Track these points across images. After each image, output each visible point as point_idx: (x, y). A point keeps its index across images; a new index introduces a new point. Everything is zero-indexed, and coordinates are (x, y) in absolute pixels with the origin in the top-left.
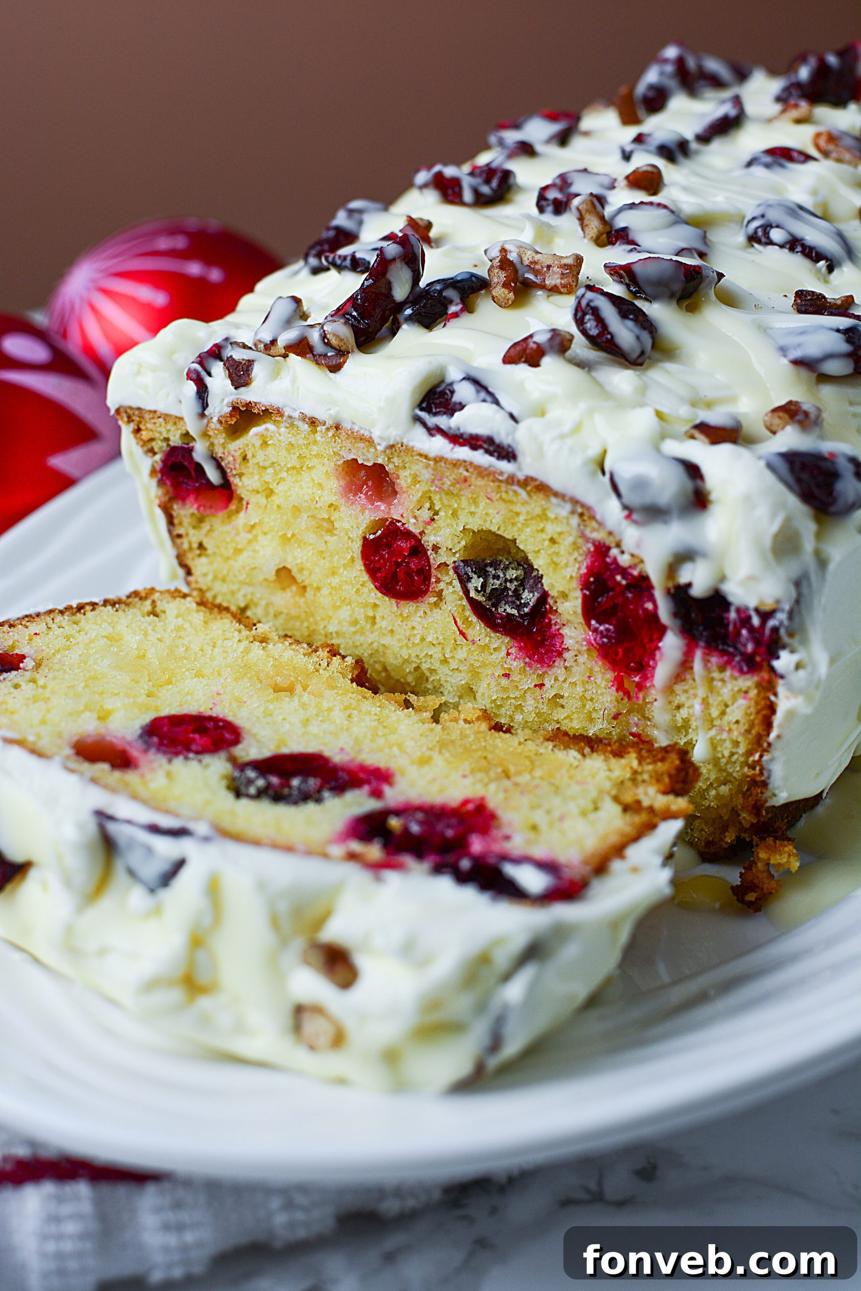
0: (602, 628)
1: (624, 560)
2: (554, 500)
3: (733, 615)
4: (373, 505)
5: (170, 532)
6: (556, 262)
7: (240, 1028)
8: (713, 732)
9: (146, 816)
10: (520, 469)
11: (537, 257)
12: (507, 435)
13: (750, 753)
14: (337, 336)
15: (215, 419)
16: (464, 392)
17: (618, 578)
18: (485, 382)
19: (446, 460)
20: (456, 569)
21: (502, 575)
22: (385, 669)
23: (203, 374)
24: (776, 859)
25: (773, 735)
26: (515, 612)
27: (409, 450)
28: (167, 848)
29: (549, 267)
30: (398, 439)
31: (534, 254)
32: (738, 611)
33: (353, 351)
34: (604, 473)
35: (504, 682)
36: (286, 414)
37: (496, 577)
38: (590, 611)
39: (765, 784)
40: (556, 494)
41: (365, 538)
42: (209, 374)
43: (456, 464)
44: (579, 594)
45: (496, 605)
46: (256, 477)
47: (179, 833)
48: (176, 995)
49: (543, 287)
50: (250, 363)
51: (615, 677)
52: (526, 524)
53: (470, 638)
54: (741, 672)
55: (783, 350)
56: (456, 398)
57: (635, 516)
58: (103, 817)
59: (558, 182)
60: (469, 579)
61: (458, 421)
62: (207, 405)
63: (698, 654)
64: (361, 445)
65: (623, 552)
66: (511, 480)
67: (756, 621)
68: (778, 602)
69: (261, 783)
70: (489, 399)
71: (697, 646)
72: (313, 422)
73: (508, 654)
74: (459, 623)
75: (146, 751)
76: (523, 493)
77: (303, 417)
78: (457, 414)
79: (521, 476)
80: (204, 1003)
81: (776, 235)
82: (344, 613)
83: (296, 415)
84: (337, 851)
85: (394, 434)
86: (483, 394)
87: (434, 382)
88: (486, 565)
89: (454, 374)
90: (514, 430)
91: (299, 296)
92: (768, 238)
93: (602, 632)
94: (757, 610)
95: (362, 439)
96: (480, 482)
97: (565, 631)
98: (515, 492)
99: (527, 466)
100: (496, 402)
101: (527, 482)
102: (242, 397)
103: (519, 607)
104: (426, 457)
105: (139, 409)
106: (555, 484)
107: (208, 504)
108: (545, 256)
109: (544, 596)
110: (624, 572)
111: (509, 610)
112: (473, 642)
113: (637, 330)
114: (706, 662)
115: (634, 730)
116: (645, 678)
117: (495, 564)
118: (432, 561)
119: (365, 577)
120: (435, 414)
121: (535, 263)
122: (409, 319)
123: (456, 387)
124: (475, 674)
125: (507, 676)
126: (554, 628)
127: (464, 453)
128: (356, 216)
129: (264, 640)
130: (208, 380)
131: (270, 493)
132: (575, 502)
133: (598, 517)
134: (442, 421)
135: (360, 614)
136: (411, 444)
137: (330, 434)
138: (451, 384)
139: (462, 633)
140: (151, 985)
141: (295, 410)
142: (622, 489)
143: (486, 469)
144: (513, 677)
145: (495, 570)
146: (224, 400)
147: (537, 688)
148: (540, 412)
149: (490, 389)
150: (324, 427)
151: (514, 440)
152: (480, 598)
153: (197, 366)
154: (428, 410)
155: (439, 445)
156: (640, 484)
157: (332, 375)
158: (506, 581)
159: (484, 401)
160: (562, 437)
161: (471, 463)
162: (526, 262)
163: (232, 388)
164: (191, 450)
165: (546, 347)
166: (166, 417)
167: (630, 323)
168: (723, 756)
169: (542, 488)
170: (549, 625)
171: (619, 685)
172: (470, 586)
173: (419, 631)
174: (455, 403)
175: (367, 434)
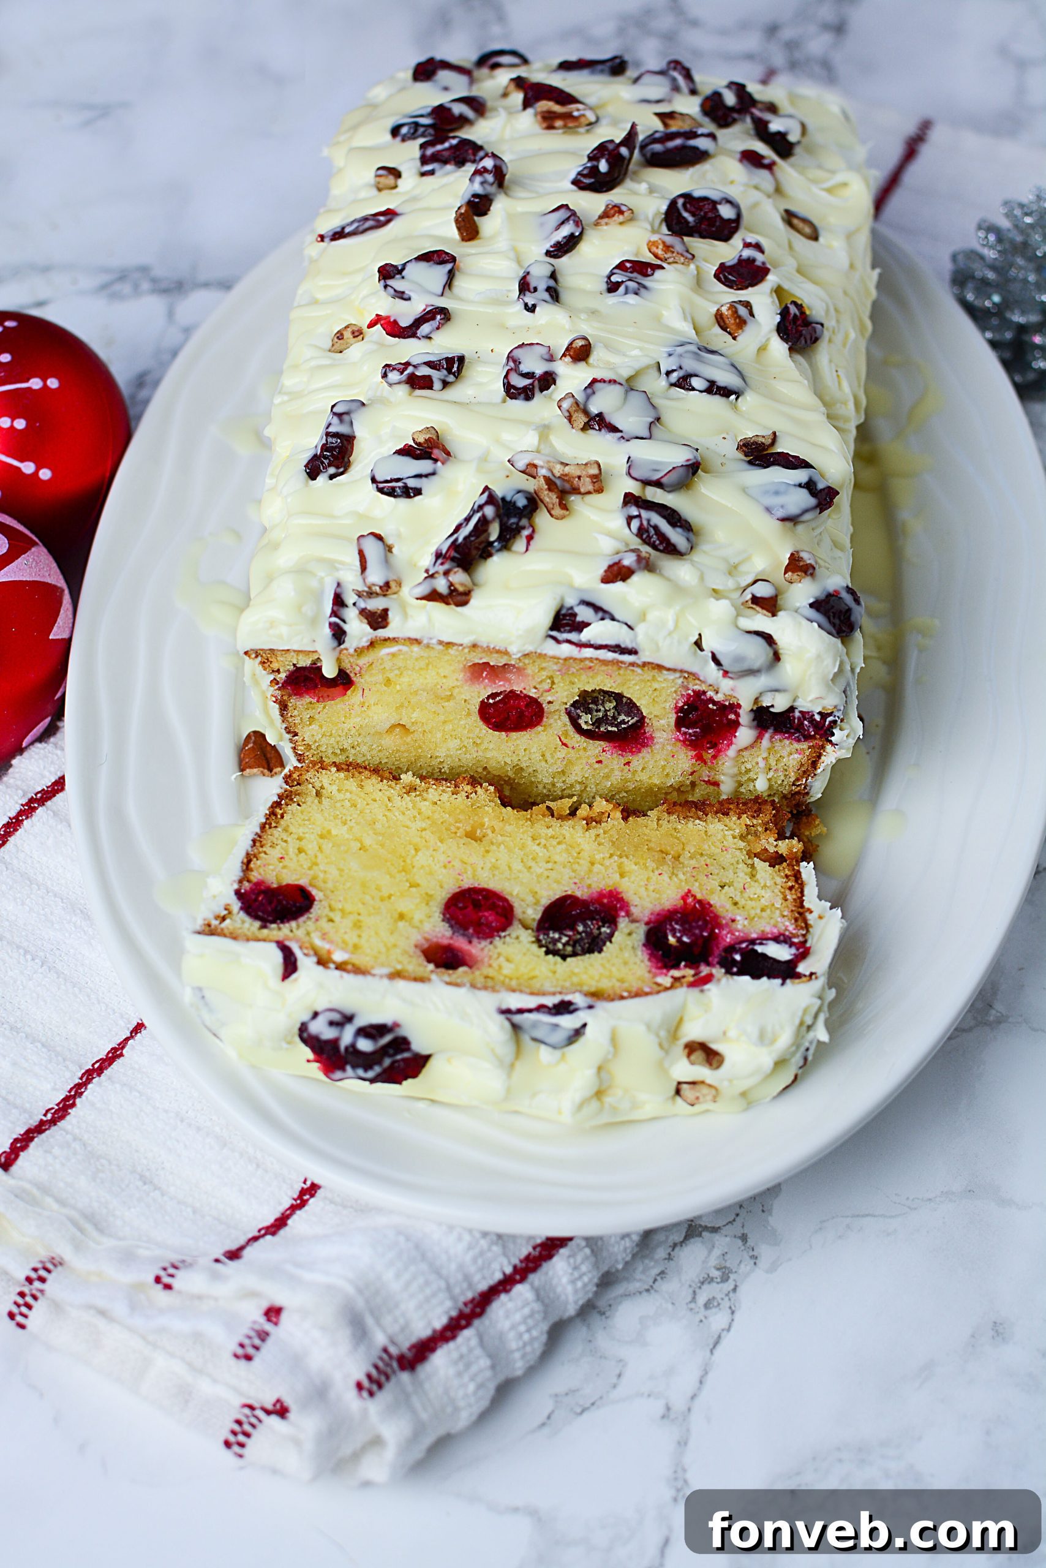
0: (690, 731)
1: (717, 698)
2: (665, 672)
3: (797, 714)
4: (495, 683)
5: (282, 715)
6: (584, 473)
7: (635, 1105)
8: (771, 774)
9: (532, 1002)
10: (639, 659)
11: (567, 469)
12: (632, 642)
13: (798, 780)
14: (462, 584)
15: (351, 651)
16: (584, 614)
17: (711, 706)
18: (599, 603)
19: (575, 659)
20: (568, 713)
21: (603, 709)
22: (485, 768)
23: (341, 623)
24: (815, 832)
25: (819, 771)
26: (616, 729)
27: (541, 656)
28: (568, 1022)
29: (579, 477)
30: (533, 651)
31: (562, 467)
32: (801, 712)
33: (472, 590)
34: (702, 650)
35: (597, 766)
36: (425, 642)
37: (598, 711)
38: (679, 723)
39: (807, 793)
40: (669, 669)
41: (482, 702)
42: (344, 621)
43: (582, 660)
44: (675, 716)
45: (598, 727)
46: (381, 676)
47: (564, 1008)
48: (594, 1104)
49: (576, 491)
50: (386, 611)
51: (696, 755)
52: (635, 684)
53: (570, 746)
54: (799, 741)
55: (768, 510)
56: (579, 619)
57: (730, 675)
58: (506, 1012)
59: (511, 364)
60: (579, 717)
61: (586, 635)
62: (344, 642)
63: (767, 736)
64: (495, 655)
65: (717, 693)
66: (633, 664)
67: (818, 718)
68: (835, 707)
69: (564, 939)
70: (607, 616)
71: (766, 731)
72: (449, 644)
73: (604, 751)
74: (563, 739)
75: (470, 942)
76: (639, 670)
77: (440, 642)
78: (585, 630)
79: (639, 662)
80: (608, 1100)
81: (696, 382)
82: (453, 744)
83: (434, 641)
84: (665, 980)
85: (529, 648)
86: (600, 614)
87: (558, 608)
88: (589, 704)
89: (571, 601)
90: (636, 636)
91: (377, 532)
92: (691, 385)
93: (690, 734)
94: (820, 713)
95: (498, 652)
96: (604, 668)
97: (657, 735)
98: (633, 671)
99: (645, 656)
100: (613, 619)
101: (645, 664)
102: (379, 635)
103: (616, 726)
104: (559, 658)
105: (270, 650)
106: (668, 665)
107: (325, 695)
108: (572, 467)
109: (642, 718)
110: (714, 703)
111: (610, 728)
112: (573, 748)
113: (685, 534)
114: (772, 737)
115: (706, 779)
116: (719, 751)
117: (595, 701)
118: (546, 709)
119: (481, 723)
120: (565, 632)
121: (566, 475)
122: (499, 550)
123: (577, 610)
124: (570, 763)
125: (600, 762)
126: (647, 735)
127: (588, 652)
128: (346, 417)
129: (412, 789)
130: (346, 627)
131: (388, 683)
132: (682, 671)
133: (701, 678)
134: (573, 636)
135: (469, 743)
136: (544, 652)
137: (466, 650)
138: (572, 608)
139: (563, 744)
140: (580, 1106)
141: (431, 639)
142: (723, 662)
143: (610, 661)
144: (605, 762)
145: (597, 705)
146: (361, 638)
147: (627, 766)
148: (643, 617)
149: (605, 607)
150: (461, 648)
151: (636, 644)
152: (590, 727)
153: (334, 619)
154: (559, 630)
155: (566, 650)
156: (739, 659)
157: (459, 609)
158: (606, 711)
159: (602, 619)
160: (670, 634)
161: (597, 659)
162: (558, 475)
163: (371, 631)
164: (320, 668)
165: (634, 566)
166: (298, 652)
167: (679, 530)
168: (776, 783)
169: (660, 667)
170: (645, 733)
171: (699, 758)
172: (581, 722)
173: (522, 748)
174: (579, 622)
175: (502, 649)
